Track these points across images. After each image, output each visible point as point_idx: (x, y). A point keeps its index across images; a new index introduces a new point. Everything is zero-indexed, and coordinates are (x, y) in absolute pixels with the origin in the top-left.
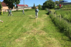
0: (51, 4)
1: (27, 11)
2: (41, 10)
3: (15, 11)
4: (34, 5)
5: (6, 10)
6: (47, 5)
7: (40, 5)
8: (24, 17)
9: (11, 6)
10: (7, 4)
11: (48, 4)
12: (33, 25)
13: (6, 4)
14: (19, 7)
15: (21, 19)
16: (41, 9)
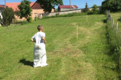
0: (117, 4)
1: (72, 16)
2: (98, 14)
3: (53, 17)
4: (86, 6)
5: (40, 14)
6: (109, 5)
7: (95, 5)
8: (62, 27)
9: (48, 9)
10: (43, 6)
11: (111, 3)
12: (70, 40)
13: (40, 4)
14: (61, 10)
15: (55, 30)
16: (97, 12)
